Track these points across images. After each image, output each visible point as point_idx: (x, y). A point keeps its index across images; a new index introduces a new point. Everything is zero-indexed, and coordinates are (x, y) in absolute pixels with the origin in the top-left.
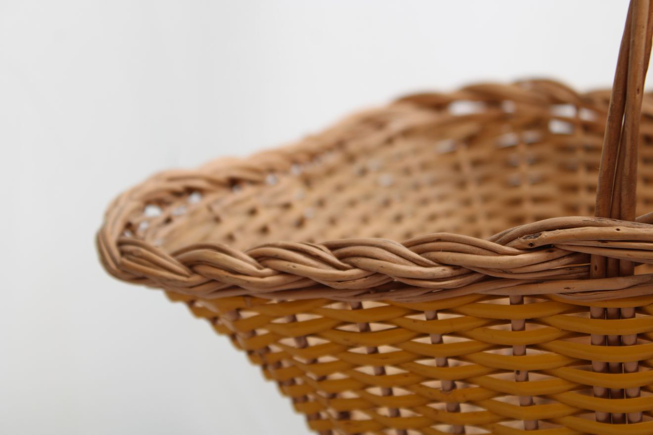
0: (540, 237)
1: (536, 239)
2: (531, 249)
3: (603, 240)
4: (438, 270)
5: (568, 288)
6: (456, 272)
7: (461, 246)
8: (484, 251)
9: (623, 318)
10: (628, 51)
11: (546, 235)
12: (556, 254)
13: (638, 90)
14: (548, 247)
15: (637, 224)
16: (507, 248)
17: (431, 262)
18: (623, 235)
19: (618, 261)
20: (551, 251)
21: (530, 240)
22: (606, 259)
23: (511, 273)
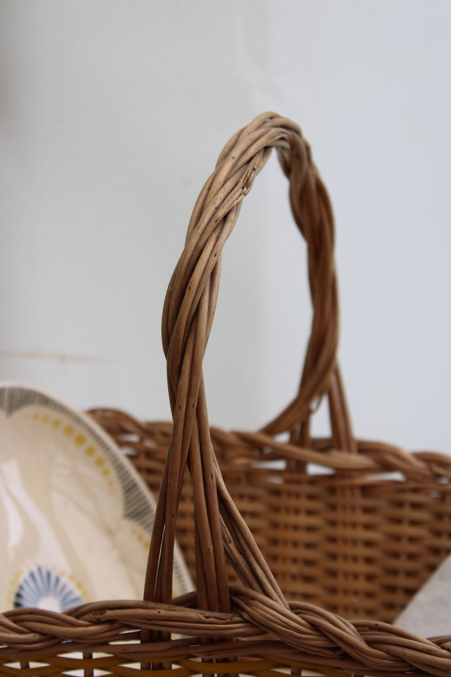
0: (105, 615)
1: (102, 616)
2: (98, 622)
3: (149, 619)
4: (30, 636)
5: (124, 650)
6: (44, 637)
7: (48, 619)
8: (64, 623)
9: (164, 669)
10: (166, 487)
11: (109, 613)
12: (116, 626)
13: (173, 516)
14: (111, 621)
15: (172, 607)
16: (80, 622)
17: (25, 630)
18: (162, 616)
19: (160, 632)
20: (113, 624)
21: (98, 617)
22: (151, 631)
23: (83, 639)
